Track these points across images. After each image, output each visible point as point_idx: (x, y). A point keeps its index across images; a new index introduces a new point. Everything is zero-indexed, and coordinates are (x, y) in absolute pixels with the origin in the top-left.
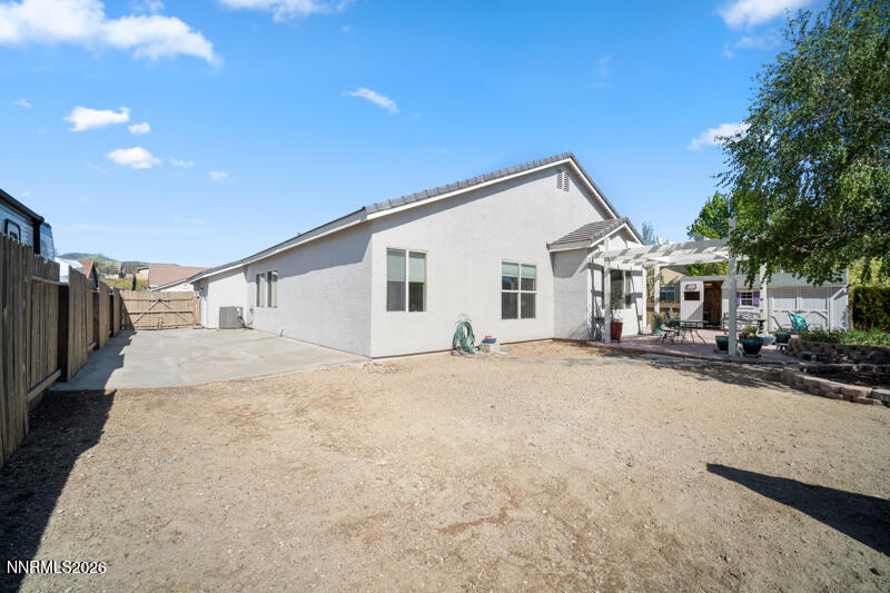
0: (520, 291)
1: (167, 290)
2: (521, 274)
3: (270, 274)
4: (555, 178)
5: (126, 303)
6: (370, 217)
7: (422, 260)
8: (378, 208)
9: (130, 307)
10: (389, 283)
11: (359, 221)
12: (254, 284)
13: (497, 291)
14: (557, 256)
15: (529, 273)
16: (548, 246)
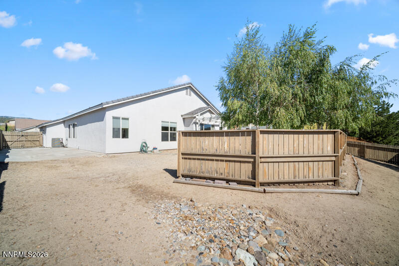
0: (169, 132)
1: (26, 131)
2: (169, 125)
3: (74, 124)
4: (185, 91)
5: (5, 137)
6: (104, 106)
7: (127, 121)
8: (107, 103)
9: (7, 138)
10: (114, 129)
11: (101, 107)
12: (68, 129)
13: (160, 132)
14: (185, 120)
15: (173, 125)
16: (182, 116)
